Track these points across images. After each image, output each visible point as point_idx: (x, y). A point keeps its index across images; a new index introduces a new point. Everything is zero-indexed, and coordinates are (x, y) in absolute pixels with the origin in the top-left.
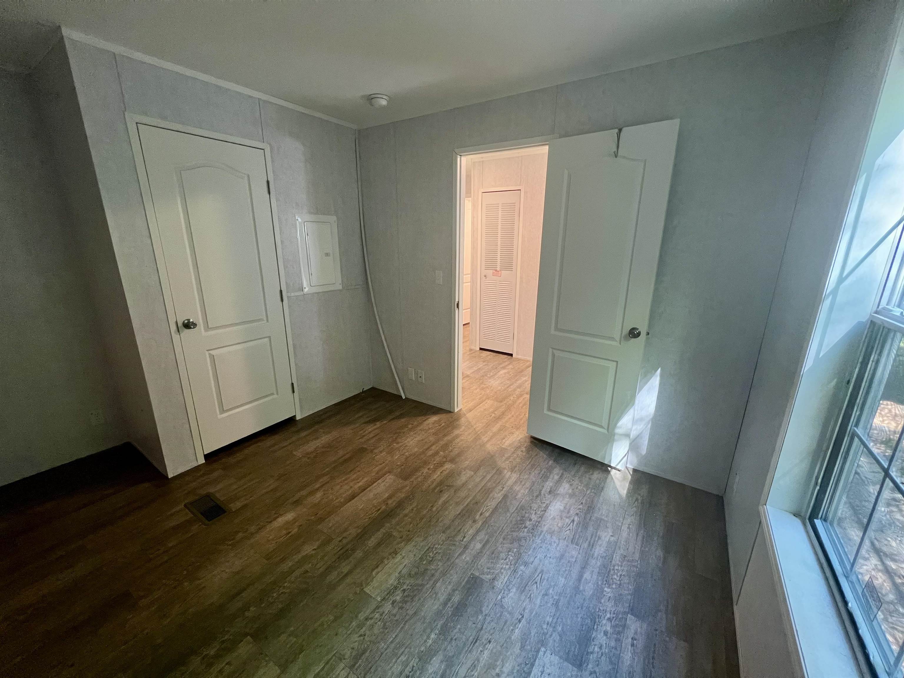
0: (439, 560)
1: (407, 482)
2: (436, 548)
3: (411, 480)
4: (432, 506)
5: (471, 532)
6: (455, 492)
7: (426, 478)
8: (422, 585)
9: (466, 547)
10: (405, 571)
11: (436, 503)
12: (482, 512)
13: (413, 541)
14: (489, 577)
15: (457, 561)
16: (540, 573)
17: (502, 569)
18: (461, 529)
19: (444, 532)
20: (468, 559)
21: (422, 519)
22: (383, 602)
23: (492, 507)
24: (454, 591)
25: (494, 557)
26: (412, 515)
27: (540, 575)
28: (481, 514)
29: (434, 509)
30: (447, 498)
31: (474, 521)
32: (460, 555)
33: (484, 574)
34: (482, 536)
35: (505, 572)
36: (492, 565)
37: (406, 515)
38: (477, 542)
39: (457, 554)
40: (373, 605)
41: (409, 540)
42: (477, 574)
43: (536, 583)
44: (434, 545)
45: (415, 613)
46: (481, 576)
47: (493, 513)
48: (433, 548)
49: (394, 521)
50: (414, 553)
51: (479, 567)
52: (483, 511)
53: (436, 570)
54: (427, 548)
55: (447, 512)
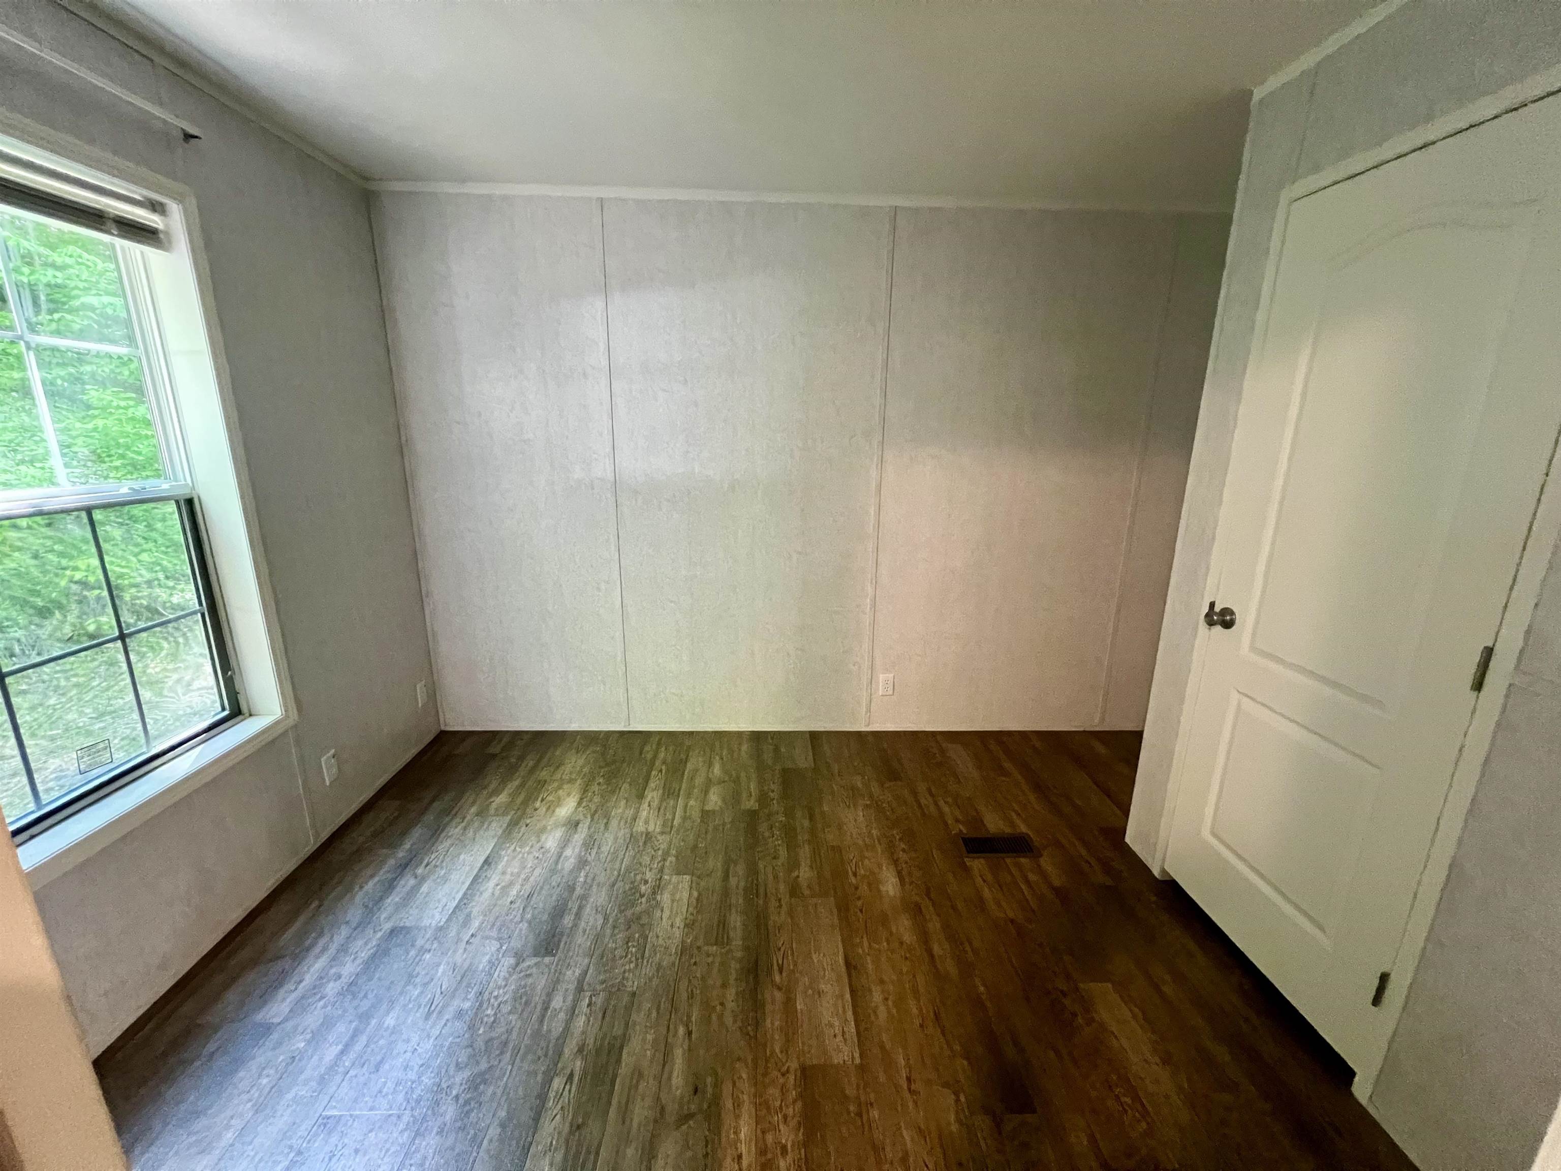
0: (616, 949)
1: (794, 1065)
2: (631, 962)
3: (792, 1078)
4: (690, 1033)
5: (580, 1022)
6: (663, 1109)
7: (762, 1107)
8: (621, 912)
9: (580, 989)
10: (658, 914)
11: (686, 1047)
12: (571, 1083)
13: (676, 953)
14: (527, 963)
15: (586, 961)
16: (433, 1011)
17: (506, 985)
18: (604, 1017)
19: (634, 994)
20: (569, 973)
21: (691, 996)
22: (659, 876)
23: (550, 1114)
24: (575, 925)
25: (522, 999)
26: (715, 993)
27: (433, 1008)
28: (571, 1077)
29: (681, 1030)
30: (671, 1073)
31: (581, 1050)
32: (585, 973)
33: (536, 964)
34: (557, 1027)
35: (499, 983)
36: (523, 983)
37: (724, 986)
38: (561, 1009)
39: (590, 971)
40: (666, 871)
41: (684, 950)
42: (547, 960)
43: (442, 993)
44: (637, 965)
45: (613, 885)
46: (539, 959)
47: (542, 1097)
48: (637, 959)
49: (734, 965)
50: (660, 939)
51: (547, 970)
52: (568, 1087)
53: (613, 935)
54: (647, 954)
55: (650, 1037)
